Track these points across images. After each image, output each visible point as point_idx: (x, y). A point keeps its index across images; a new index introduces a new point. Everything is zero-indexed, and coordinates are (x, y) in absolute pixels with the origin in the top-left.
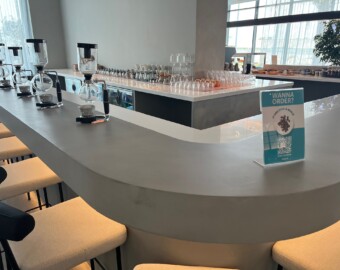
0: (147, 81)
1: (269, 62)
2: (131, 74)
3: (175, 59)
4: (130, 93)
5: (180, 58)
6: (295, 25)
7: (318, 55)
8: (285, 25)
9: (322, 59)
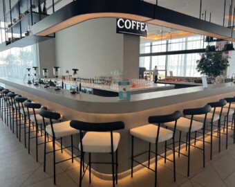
0: (100, 84)
1: (169, 75)
2: (92, 81)
3: (113, 73)
4: (91, 90)
5: (116, 73)
6: (189, 55)
7: (199, 71)
8: (184, 55)
9: (201, 73)
